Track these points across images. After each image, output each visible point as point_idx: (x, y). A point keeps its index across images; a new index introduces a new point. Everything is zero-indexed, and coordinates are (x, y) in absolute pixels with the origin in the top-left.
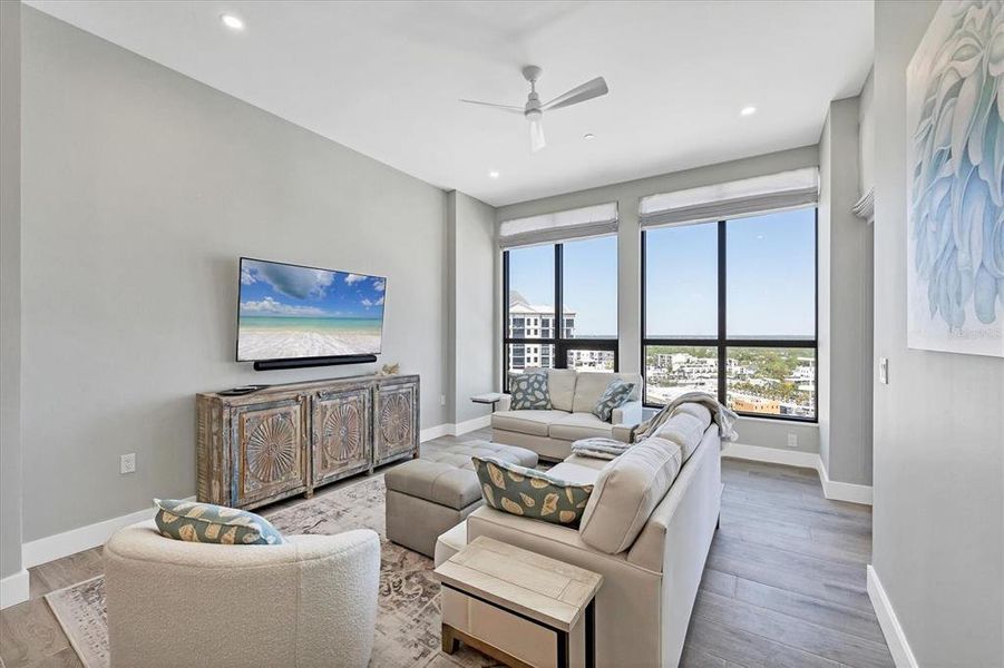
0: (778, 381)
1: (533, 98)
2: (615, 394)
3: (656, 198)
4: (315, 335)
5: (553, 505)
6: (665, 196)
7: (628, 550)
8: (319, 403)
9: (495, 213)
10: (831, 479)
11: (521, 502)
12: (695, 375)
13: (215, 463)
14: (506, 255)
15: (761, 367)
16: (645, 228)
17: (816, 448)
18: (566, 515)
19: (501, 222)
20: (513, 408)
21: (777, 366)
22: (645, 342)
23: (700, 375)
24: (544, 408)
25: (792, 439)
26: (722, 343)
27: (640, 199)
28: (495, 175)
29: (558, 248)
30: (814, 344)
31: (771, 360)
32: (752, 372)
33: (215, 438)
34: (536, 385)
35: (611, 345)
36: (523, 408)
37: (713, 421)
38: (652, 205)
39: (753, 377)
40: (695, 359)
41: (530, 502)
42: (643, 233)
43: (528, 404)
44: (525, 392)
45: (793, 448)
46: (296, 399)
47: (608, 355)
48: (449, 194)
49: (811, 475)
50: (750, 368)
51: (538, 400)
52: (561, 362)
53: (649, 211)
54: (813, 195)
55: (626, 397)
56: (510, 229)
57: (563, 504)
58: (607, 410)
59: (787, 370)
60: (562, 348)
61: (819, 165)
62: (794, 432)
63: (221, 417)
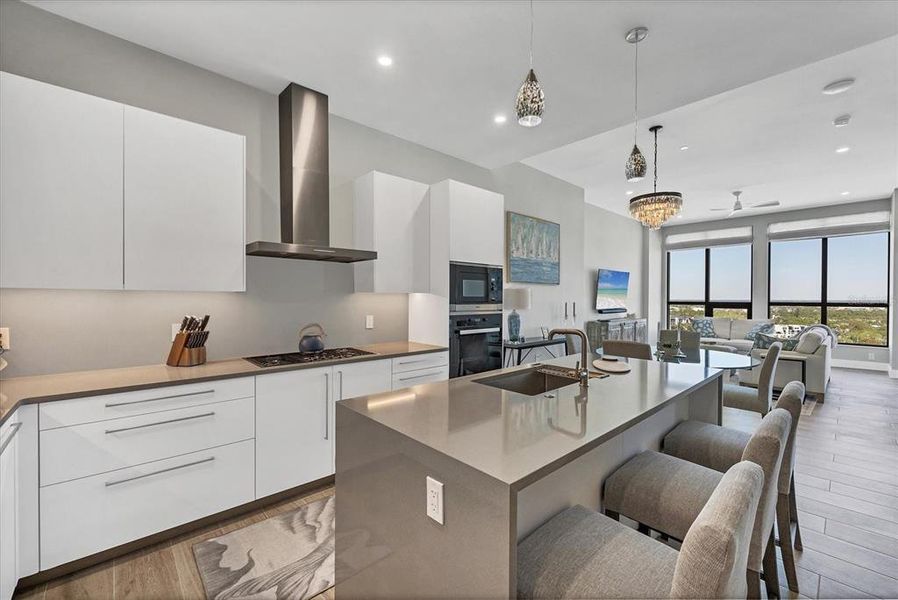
1: (738, 203)
2: (763, 329)
3: (779, 224)
4: (609, 300)
6: (785, 224)
7: (813, 353)
8: (624, 328)
9: (664, 230)
10: (893, 369)
14: (668, 254)
16: (771, 241)
17: (887, 360)
18: (789, 348)
22: (770, 304)
24: (714, 337)
25: (872, 356)
26: (824, 304)
27: (768, 225)
29: (708, 251)
30: (887, 306)
34: (708, 325)
35: (748, 306)
37: (829, 335)
38: (776, 228)
42: (770, 243)
43: (704, 335)
45: (871, 361)
49: (885, 373)
51: (710, 333)
52: (709, 313)
53: (775, 232)
54: (886, 226)
56: (672, 239)
57: (789, 345)
60: (710, 307)
61: (890, 210)
62: (872, 352)
63: (607, 330)
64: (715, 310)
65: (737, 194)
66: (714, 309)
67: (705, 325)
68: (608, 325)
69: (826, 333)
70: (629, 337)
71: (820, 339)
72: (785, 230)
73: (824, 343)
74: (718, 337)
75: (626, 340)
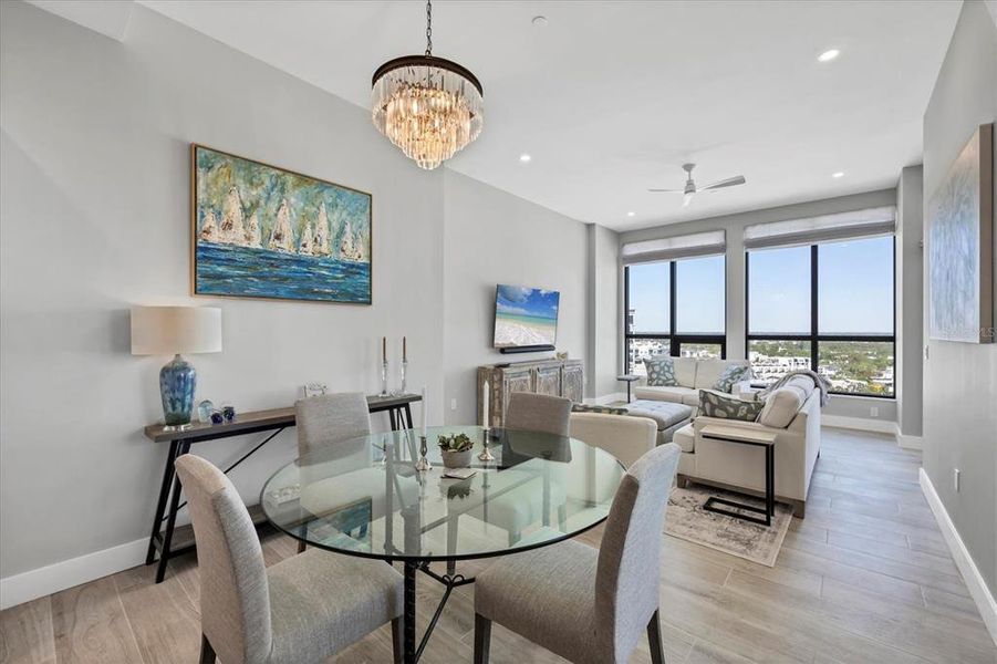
0: (865, 383)
1: (690, 183)
2: (733, 374)
3: (758, 227)
5: (744, 411)
7: (786, 427)
8: (539, 375)
9: (620, 237)
10: (903, 433)
11: (726, 410)
12: (764, 375)
13: (496, 407)
14: (627, 269)
15: (844, 367)
16: (749, 250)
17: (893, 417)
18: (750, 416)
19: (624, 245)
20: (650, 385)
21: (863, 366)
22: (749, 337)
23: (770, 374)
24: (673, 385)
25: (874, 411)
26: (815, 338)
27: (745, 228)
28: (631, 214)
29: (673, 265)
30: (892, 339)
31: (856, 359)
32: (833, 373)
33: (497, 392)
34: (666, 368)
35: (720, 340)
36: (657, 385)
37: (816, 386)
38: (755, 233)
39: (834, 378)
40: (766, 358)
41: (732, 410)
42: (747, 254)
43: (660, 382)
44: (658, 373)
45: (874, 418)
46: (530, 372)
47: (718, 347)
48: (590, 227)
49: (890, 437)
50: (830, 369)
51: (669, 380)
52: (675, 352)
53: (753, 237)
54: (890, 227)
55: (742, 376)
56: (631, 250)
57: (749, 411)
58: (727, 385)
59: (875, 370)
60: (676, 342)
61: (896, 205)
62: (875, 406)
63: (501, 379)
64: (683, 347)
65: (688, 167)
66: (682, 345)
67: (662, 368)
68: (502, 374)
69: (812, 383)
70: (548, 388)
71: (796, 402)
72: (766, 235)
73: (804, 410)
74: (679, 385)
75: (540, 392)
